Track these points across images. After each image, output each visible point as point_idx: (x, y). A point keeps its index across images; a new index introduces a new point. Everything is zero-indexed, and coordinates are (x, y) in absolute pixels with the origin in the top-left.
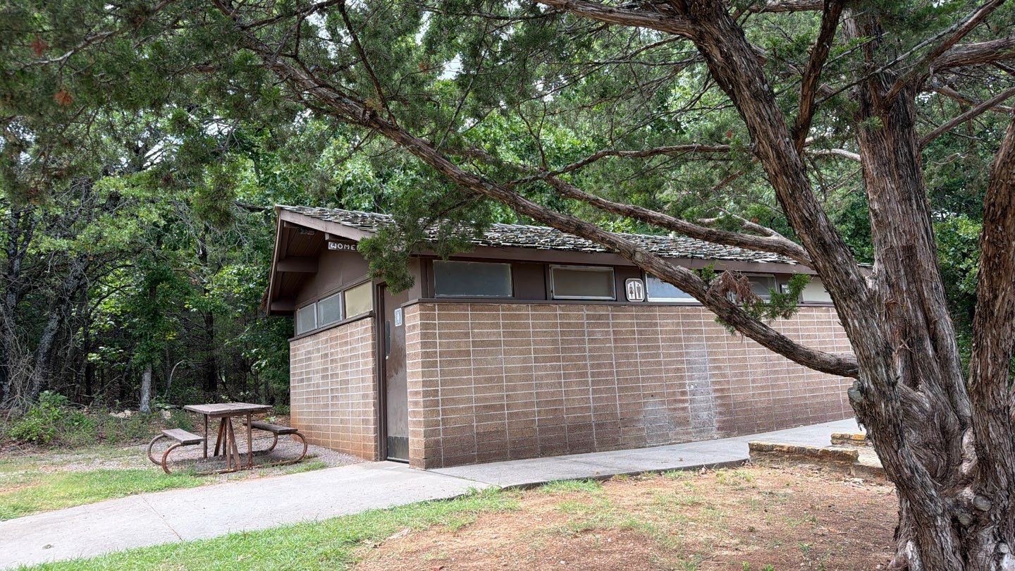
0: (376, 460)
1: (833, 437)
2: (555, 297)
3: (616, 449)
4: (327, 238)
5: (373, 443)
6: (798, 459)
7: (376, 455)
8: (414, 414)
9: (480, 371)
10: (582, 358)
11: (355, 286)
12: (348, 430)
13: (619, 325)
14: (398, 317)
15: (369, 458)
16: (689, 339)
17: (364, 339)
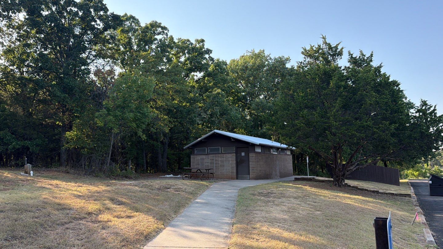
2: (265, 152)
5: (235, 176)
7: (236, 179)
8: (252, 171)
9: (260, 164)
10: (267, 163)
11: (227, 147)
12: (224, 174)
13: (270, 157)
14: (243, 154)
15: (234, 179)
16: (277, 160)
17: (232, 157)
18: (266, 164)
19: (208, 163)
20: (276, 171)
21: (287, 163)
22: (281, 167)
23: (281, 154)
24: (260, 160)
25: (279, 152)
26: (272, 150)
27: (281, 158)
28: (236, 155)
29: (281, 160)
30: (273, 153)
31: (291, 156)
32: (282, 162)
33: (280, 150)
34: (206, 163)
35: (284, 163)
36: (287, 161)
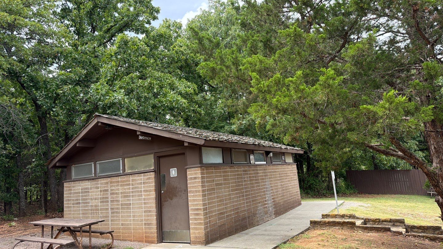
0: (157, 243)
1: (323, 215)
2: (234, 163)
3: (253, 227)
4: (138, 133)
5: (156, 235)
6: (332, 225)
7: (158, 241)
8: (195, 219)
9: (218, 197)
10: (242, 189)
11: (135, 156)
12: (130, 229)
13: (250, 174)
14: (174, 172)
15: (152, 242)
16: (265, 179)
17: (147, 183)
18: (237, 194)
19: (96, 199)
20: (266, 204)
21: (289, 181)
22: (277, 192)
23: (274, 163)
24: (221, 184)
25: (269, 160)
26: (252, 157)
27: (275, 172)
28: (155, 177)
29: (276, 177)
30: (257, 163)
31: (295, 166)
32: (278, 180)
33: (271, 154)
34: (91, 199)
35: (282, 182)
36: (287, 176)
